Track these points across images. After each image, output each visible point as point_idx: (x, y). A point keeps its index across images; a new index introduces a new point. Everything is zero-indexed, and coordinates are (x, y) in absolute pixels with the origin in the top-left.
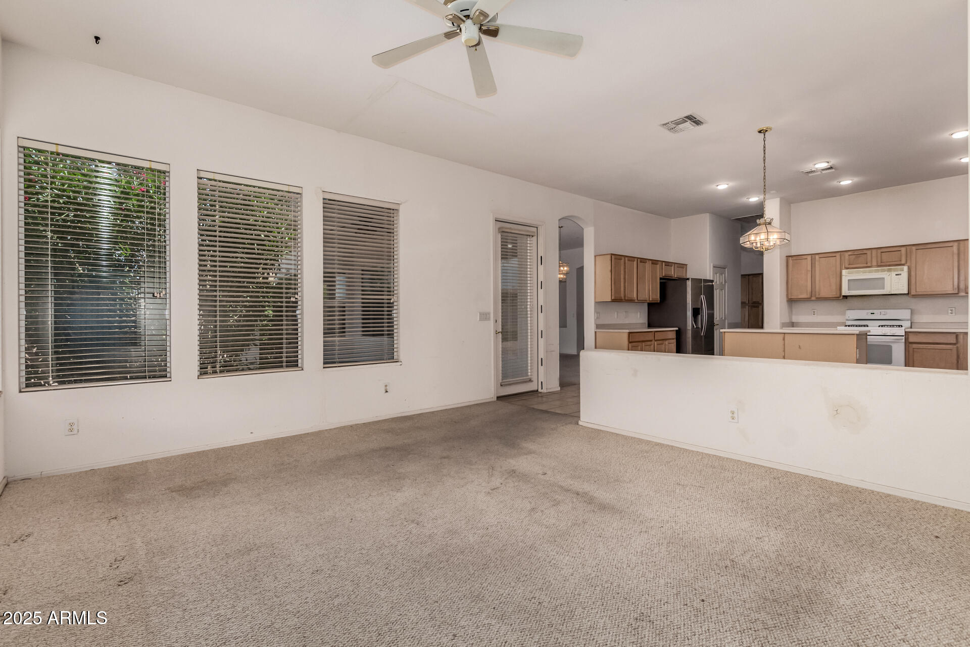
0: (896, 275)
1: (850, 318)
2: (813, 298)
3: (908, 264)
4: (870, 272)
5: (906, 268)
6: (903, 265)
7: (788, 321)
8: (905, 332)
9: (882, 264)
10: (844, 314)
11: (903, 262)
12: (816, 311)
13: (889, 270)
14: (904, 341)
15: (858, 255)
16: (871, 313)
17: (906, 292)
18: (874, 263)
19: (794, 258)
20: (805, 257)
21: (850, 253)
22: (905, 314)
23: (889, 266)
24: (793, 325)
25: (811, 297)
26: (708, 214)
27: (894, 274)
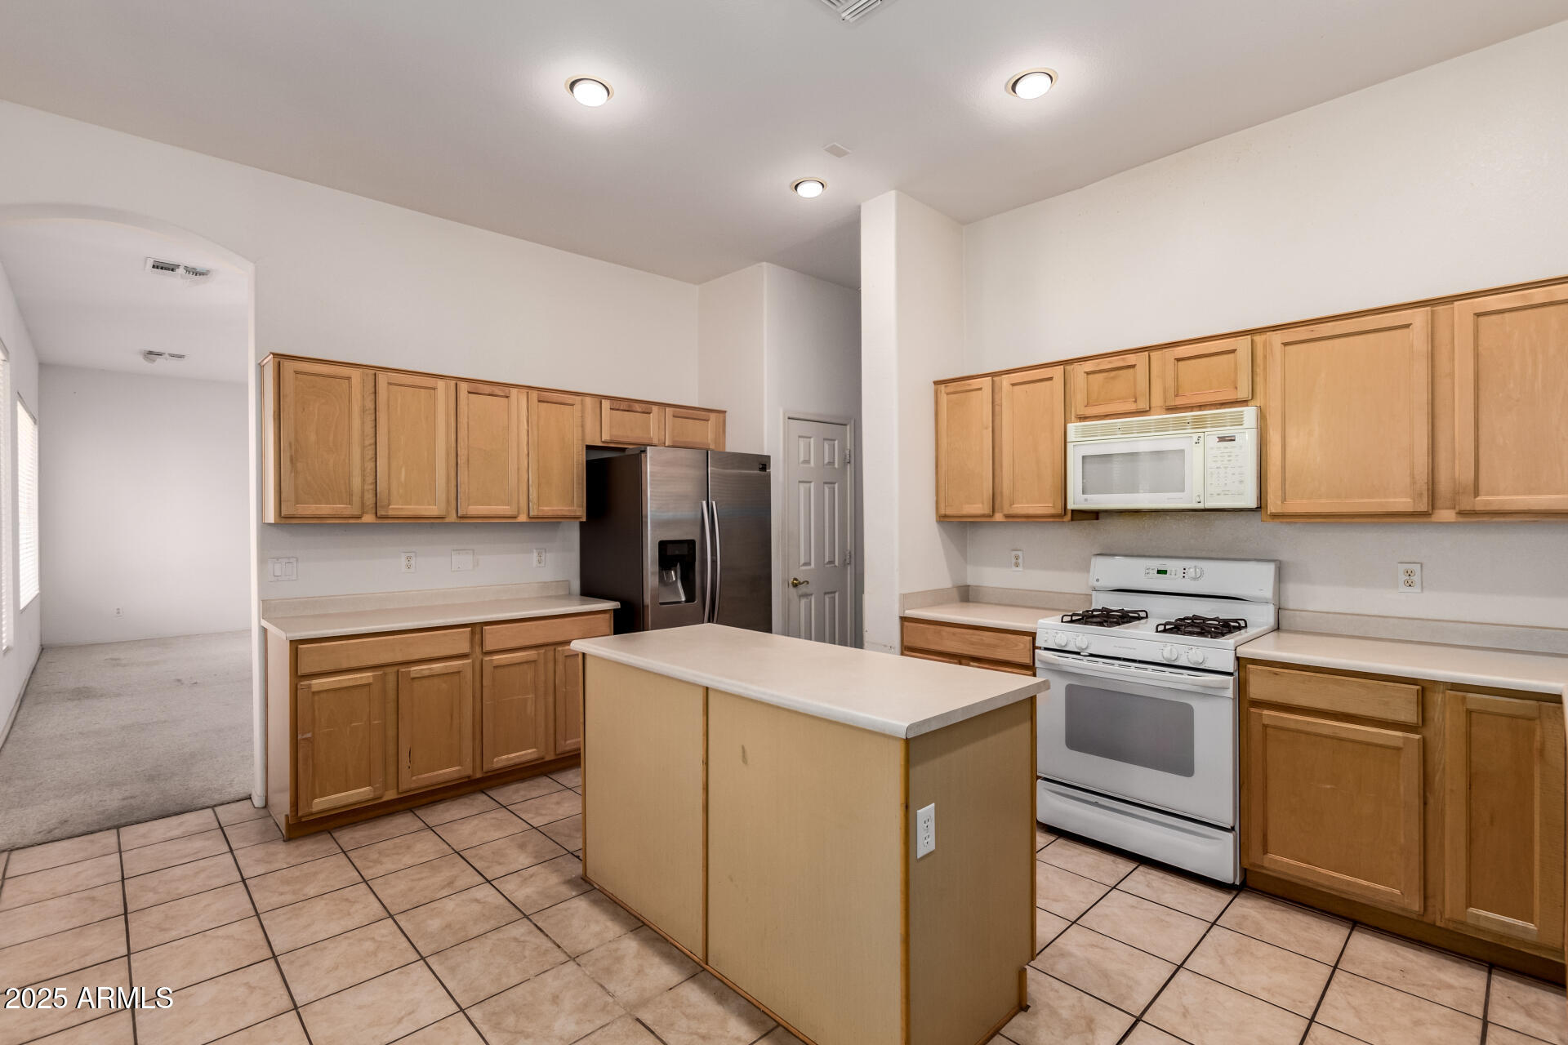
0: (1222, 439)
1: (1103, 583)
2: (999, 517)
3: (1259, 401)
4: (1144, 429)
5: (1249, 413)
6: (1244, 402)
7: (950, 586)
8: (1238, 659)
9: (1179, 402)
10: (1086, 568)
11: (1243, 392)
12: (1020, 553)
13: (1199, 424)
14: (1230, 693)
15: (1113, 374)
16: (1159, 572)
17: (1252, 503)
18: (1157, 400)
19: (952, 387)
20: (975, 383)
21: (1089, 366)
22: (1254, 579)
23: (1201, 407)
24: (966, 595)
25: (993, 511)
26: (764, 264)
27: (1211, 435)
